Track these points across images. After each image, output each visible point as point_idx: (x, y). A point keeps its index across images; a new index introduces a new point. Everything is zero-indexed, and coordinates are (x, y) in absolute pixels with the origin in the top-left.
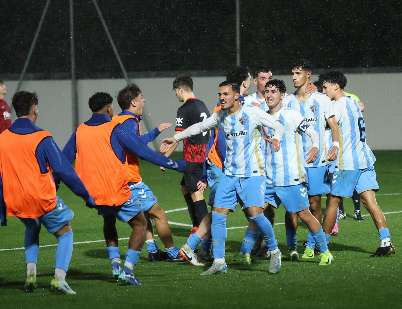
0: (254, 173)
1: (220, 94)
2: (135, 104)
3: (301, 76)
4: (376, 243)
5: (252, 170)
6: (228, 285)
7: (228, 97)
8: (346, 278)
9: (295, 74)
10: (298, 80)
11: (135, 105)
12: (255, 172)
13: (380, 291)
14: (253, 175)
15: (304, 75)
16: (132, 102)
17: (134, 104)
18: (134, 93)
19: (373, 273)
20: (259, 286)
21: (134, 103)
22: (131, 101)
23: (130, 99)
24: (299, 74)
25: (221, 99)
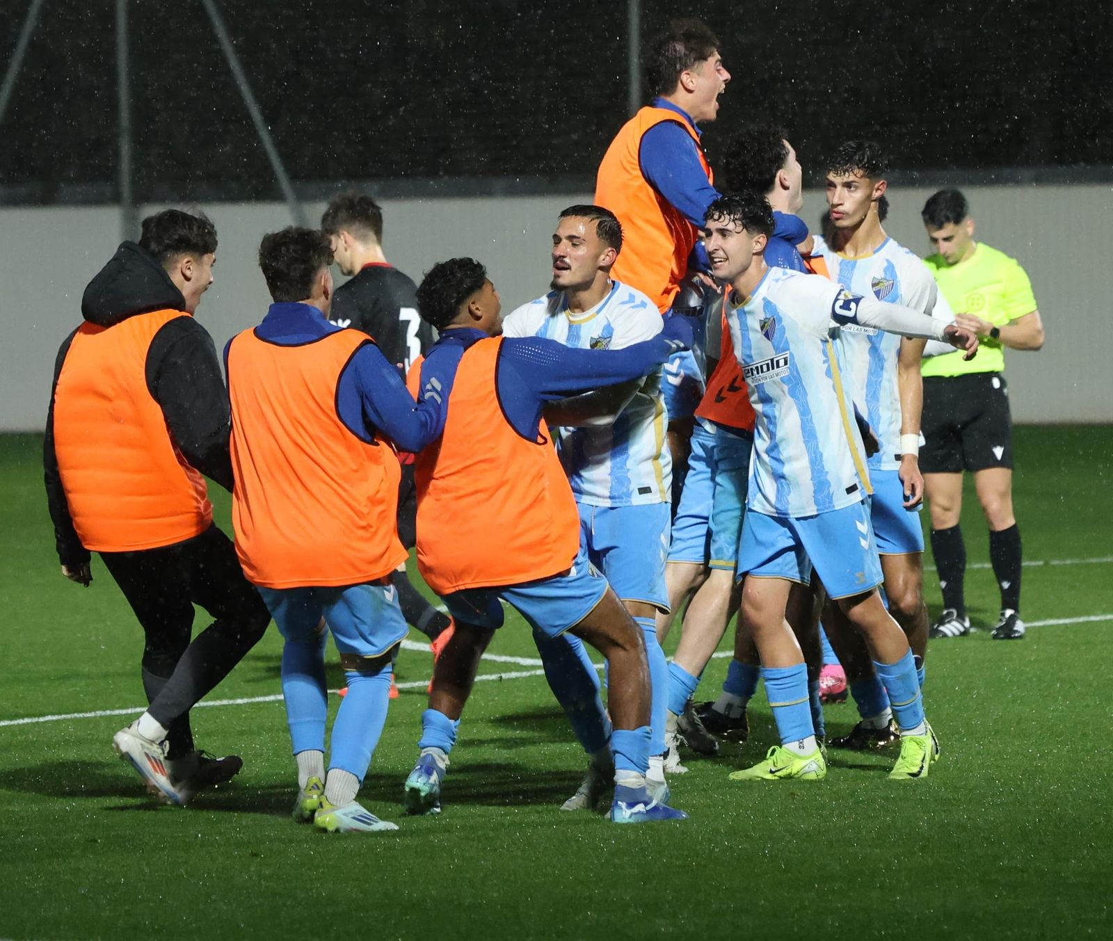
0: (642, 495)
1: (557, 240)
2: (692, 82)
3: (859, 195)
4: (1063, 711)
5: (634, 487)
6: (605, 840)
7: (582, 251)
8: (969, 818)
9: (839, 188)
10: (848, 206)
11: (690, 86)
12: (645, 490)
13: (1075, 858)
14: (638, 500)
15: (868, 192)
16: (684, 77)
17: (691, 84)
18: (692, 50)
19: (1055, 805)
20: (701, 844)
21: (689, 80)
22: (681, 71)
23: (678, 66)
24: (852, 189)
25: (558, 253)
